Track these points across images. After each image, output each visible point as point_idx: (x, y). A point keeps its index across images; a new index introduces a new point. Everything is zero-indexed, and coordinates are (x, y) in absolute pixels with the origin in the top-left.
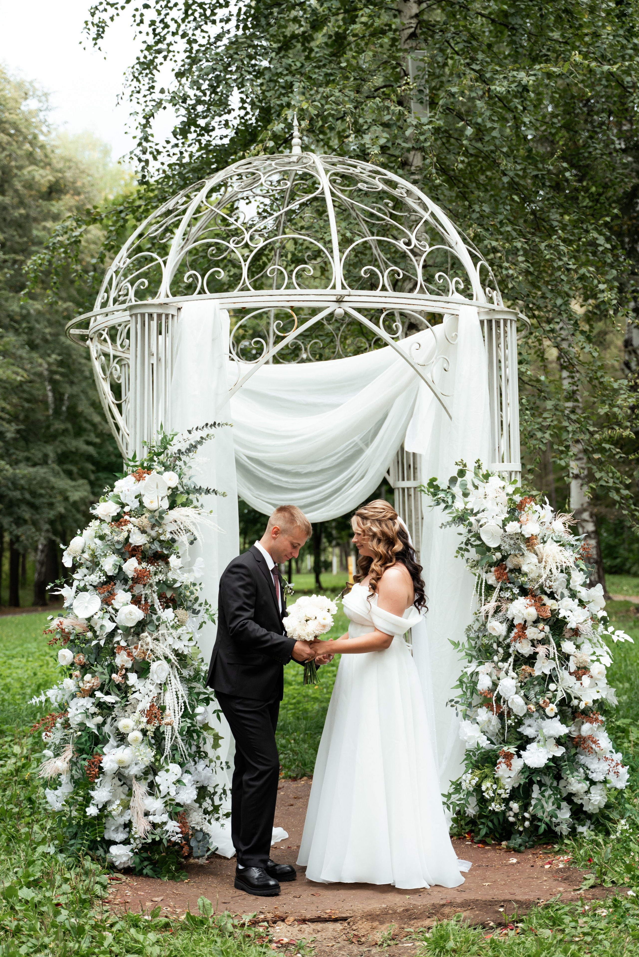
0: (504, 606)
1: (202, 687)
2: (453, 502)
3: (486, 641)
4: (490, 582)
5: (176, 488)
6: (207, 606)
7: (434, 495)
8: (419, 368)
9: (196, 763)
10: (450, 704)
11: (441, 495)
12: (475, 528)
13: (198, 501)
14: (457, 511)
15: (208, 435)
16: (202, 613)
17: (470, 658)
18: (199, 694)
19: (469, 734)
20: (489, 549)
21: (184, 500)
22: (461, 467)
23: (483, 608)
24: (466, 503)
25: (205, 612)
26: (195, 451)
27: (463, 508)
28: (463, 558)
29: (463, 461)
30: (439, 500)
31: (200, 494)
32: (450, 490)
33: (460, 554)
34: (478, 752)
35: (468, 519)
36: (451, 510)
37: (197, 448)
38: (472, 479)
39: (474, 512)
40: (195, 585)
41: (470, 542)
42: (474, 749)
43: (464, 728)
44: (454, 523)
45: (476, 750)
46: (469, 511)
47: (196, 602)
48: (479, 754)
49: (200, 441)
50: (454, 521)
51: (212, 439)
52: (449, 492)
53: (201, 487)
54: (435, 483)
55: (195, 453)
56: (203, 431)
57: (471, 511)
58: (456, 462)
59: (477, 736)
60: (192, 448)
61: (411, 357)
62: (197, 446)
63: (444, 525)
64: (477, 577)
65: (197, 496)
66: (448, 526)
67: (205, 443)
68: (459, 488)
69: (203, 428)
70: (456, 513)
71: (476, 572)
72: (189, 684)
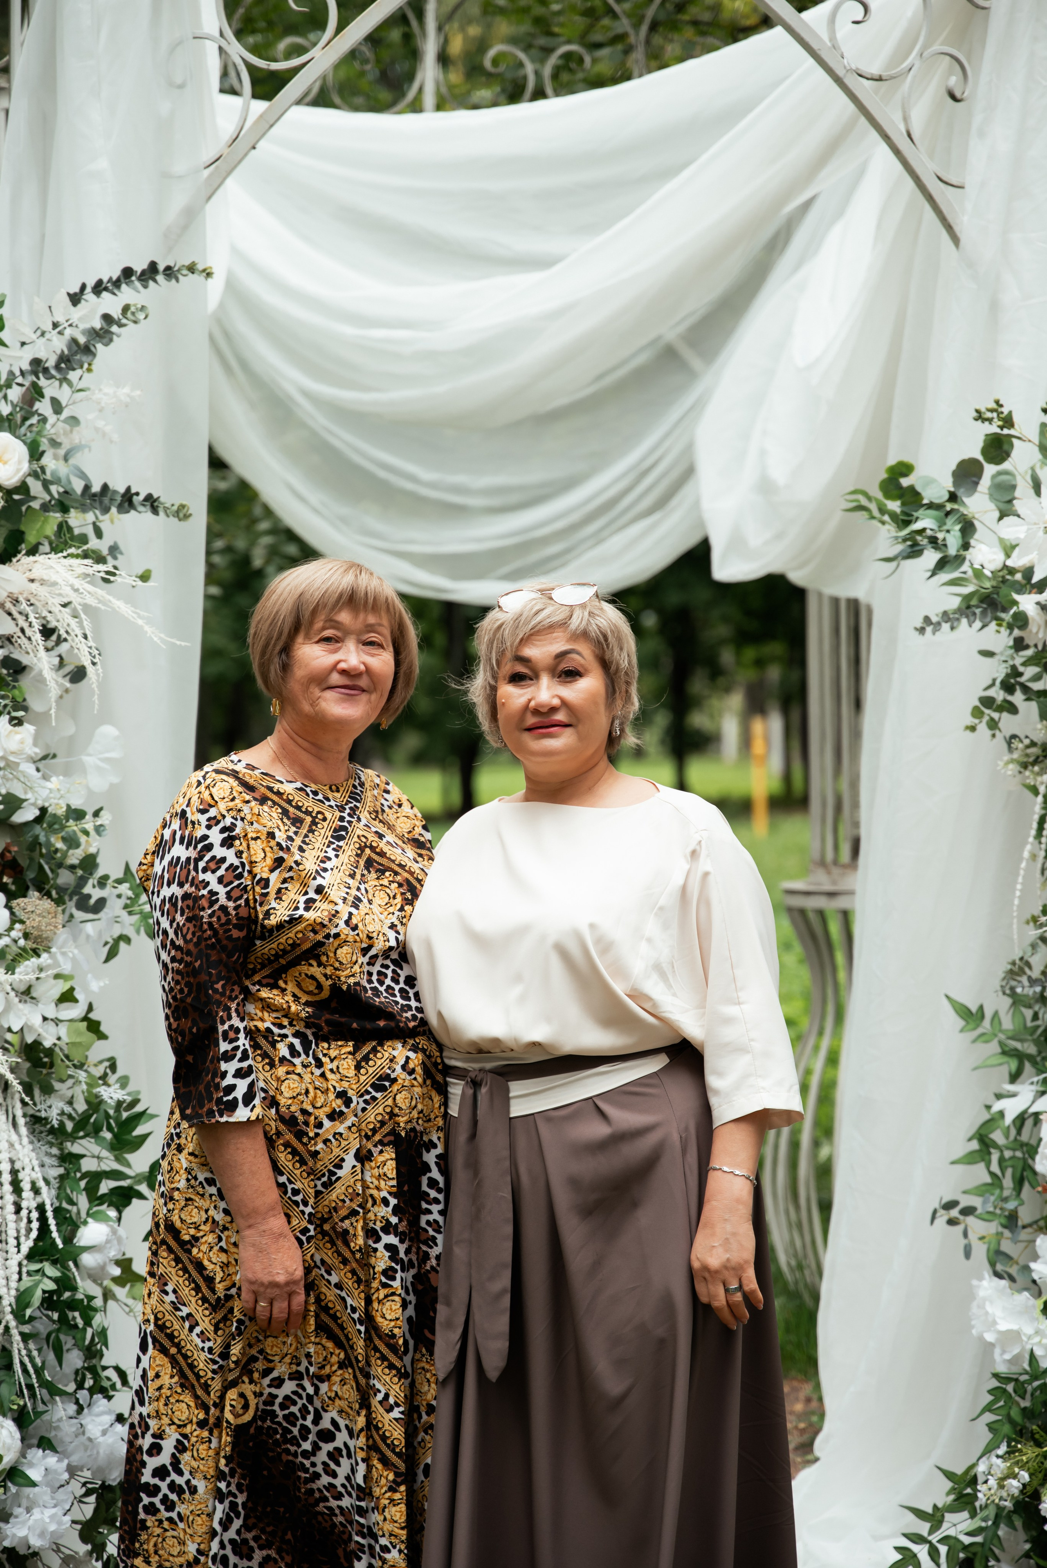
1: (105, 1153)
2: (966, 546)
5: (23, 488)
6: (124, 889)
7: (903, 521)
8: (864, 89)
9: (80, 1409)
10: (941, 1220)
11: (925, 522)
12: (1037, 631)
13: (99, 534)
14: (978, 574)
15: (126, 309)
16: (115, 907)
17: (1014, 1065)
18: (96, 1177)
19: (1003, 1326)
21: (51, 529)
22: (993, 428)
25: (126, 907)
26: (90, 364)
27: (998, 565)
28: (994, 736)
29: (1001, 406)
30: (919, 538)
31: (106, 510)
32: (956, 506)
33: (986, 719)
34: (1030, 1384)
35: (1015, 603)
36: (956, 574)
37: (94, 355)
38: (1033, 469)
39: (1035, 579)
40: (78, 815)
41: (1022, 679)
42: (1021, 1374)
43: (987, 1304)
44: (967, 617)
45: (1023, 1378)
46: (1018, 576)
47: (91, 874)
48: (1035, 1390)
49: (101, 329)
50: (966, 609)
51: (143, 322)
52: (952, 510)
53: (105, 487)
54: (905, 482)
55: (89, 370)
56: (114, 294)
57: (1024, 577)
58: (977, 411)
59: (1028, 1330)
60: (76, 353)
61: (834, 47)
62: (92, 349)
63: (932, 623)
64: (1040, 799)
65: (97, 518)
66: (946, 627)
67: (118, 336)
68: (987, 497)
69: (117, 283)
70: (975, 581)
71: (1039, 779)
72: (61, 1144)
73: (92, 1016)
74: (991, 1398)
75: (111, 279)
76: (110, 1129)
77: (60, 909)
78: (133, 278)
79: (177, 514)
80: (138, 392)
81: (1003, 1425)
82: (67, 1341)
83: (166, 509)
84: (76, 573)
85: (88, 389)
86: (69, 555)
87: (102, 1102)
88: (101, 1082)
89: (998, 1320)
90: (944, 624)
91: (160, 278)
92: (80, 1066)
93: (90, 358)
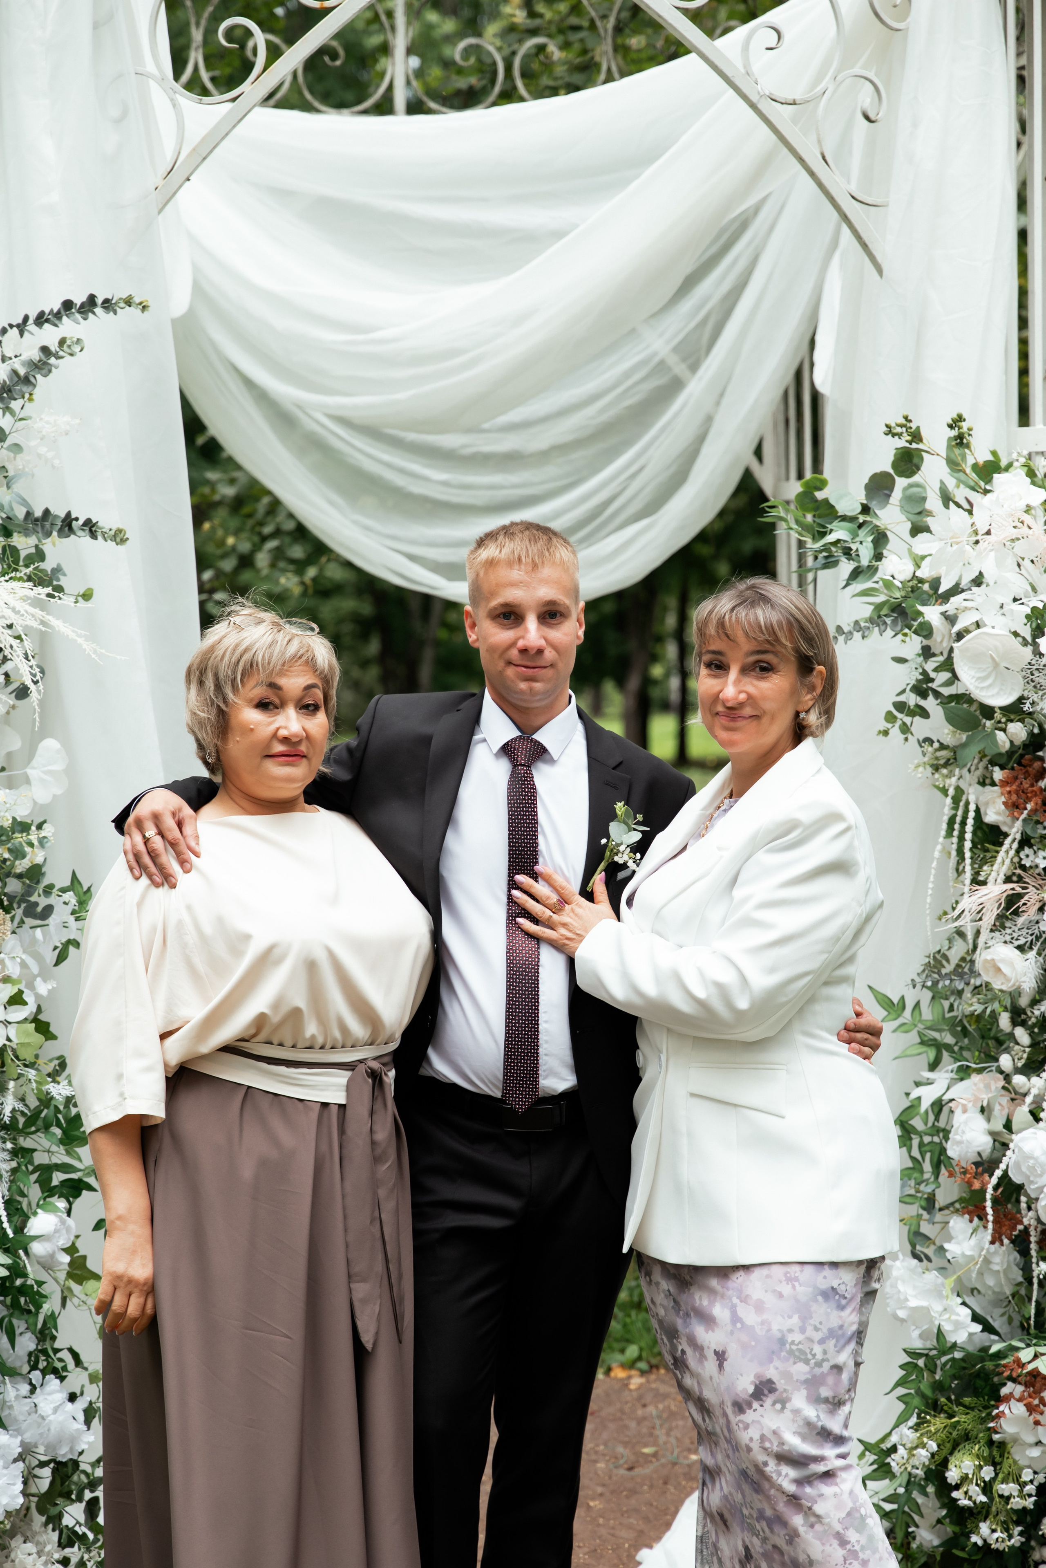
0: (1032, 897)
1: (54, 1148)
2: (878, 556)
3: (972, 1005)
4: (990, 817)
6: (70, 896)
7: (819, 533)
8: (774, 113)
9: (33, 1389)
11: (839, 533)
12: (940, 640)
13: (42, 556)
14: (888, 585)
15: (62, 341)
16: (62, 914)
17: (932, 1054)
18: (46, 1171)
19: (913, 1303)
20: (988, 711)
22: (902, 443)
23: (968, 903)
24: (918, 561)
25: (73, 913)
26: (31, 394)
27: (909, 576)
28: (906, 739)
29: (910, 421)
30: (833, 549)
31: (48, 534)
32: (868, 519)
33: (899, 723)
34: (939, 1358)
35: (920, 614)
36: (869, 584)
37: (35, 386)
38: (942, 482)
39: (941, 591)
40: (23, 827)
41: (934, 685)
42: (931, 1349)
43: (899, 1282)
44: (878, 625)
45: (934, 1352)
46: (926, 587)
47: (38, 882)
48: (945, 1365)
49: (39, 361)
50: (877, 619)
51: (79, 354)
52: (865, 522)
53: (47, 512)
54: (819, 495)
55: (30, 400)
56: (56, 325)
57: (931, 587)
58: (887, 426)
59: (937, 1307)
60: (16, 384)
61: (748, 74)
62: (32, 380)
63: (844, 633)
64: (949, 801)
65: (40, 541)
66: (857, 635)
67: (56, 368)
68: (899, 508)
69: (58, 315)
70: (885, 591)
71: (948, 781)
72: (15, 1139)
73: (40, 1017)
74: (904, 1372)
75: (52, 311)
76: (59, 1125)
77: (8, 916)
78: (73, 310)
79: (114, 538)
80: (77, 421)
81: (913, 1397)
82: (20, 1325)
83: (104, 534)
84: (18, 596)
85: (29, 418)
86: (11, 578)
87: (52, 1098)
88: (49, 1079)
89: (909, 1298)
90: (855, 633)
91: (98, 310)
92: (31, 1065)
93: (31, 388)
